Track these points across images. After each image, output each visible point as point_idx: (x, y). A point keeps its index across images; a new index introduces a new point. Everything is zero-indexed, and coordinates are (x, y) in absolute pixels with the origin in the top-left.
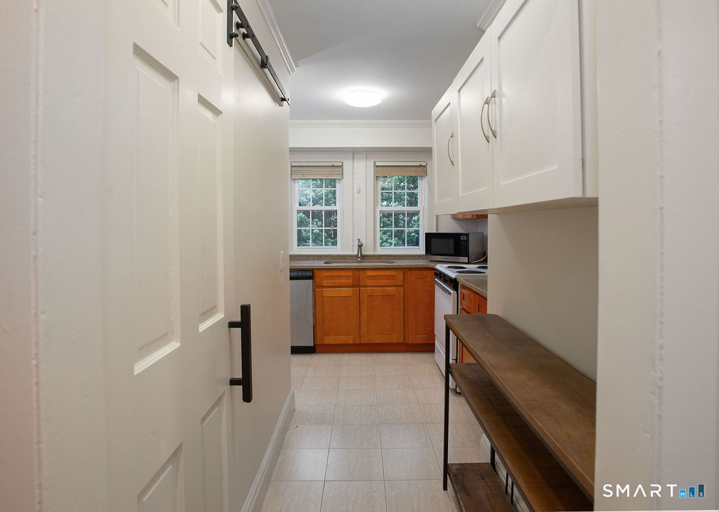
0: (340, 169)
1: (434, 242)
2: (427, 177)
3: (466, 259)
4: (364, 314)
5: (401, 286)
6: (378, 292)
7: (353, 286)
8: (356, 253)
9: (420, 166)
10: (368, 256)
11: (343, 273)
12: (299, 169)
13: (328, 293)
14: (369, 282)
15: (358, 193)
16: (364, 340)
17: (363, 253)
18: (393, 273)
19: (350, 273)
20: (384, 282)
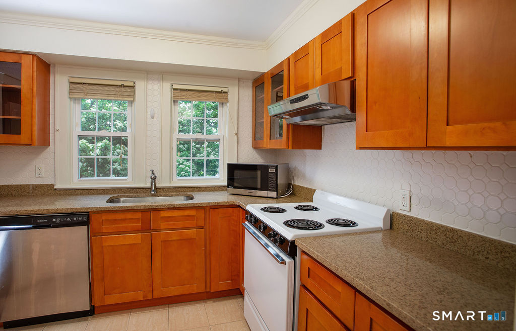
0: (131, 90)
1: (237, 173)
2: (228, 104)
3: (274, 194)
4: (157, 263)
5: (202, 228)
6: (174, 235)
7: (142, 230)
8: (149, 185)
9: (221, 92)
10: (163, 188)
11: (129, 216)
12: (80, 86)
13: (110, 241)
14: (163, 225)
15: (153, 117)
16: (157, 294)
17: (157, 185)
18: (193, 213)
19: (139, 215)
20: (181, 224)
